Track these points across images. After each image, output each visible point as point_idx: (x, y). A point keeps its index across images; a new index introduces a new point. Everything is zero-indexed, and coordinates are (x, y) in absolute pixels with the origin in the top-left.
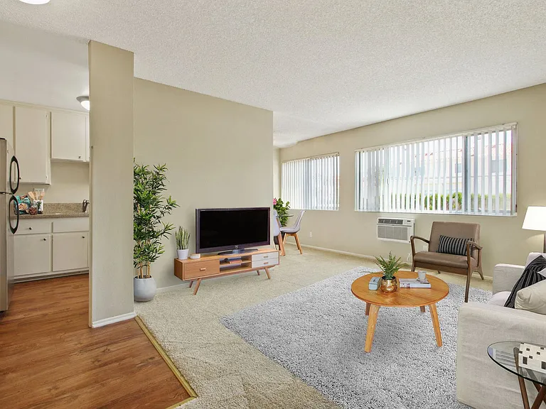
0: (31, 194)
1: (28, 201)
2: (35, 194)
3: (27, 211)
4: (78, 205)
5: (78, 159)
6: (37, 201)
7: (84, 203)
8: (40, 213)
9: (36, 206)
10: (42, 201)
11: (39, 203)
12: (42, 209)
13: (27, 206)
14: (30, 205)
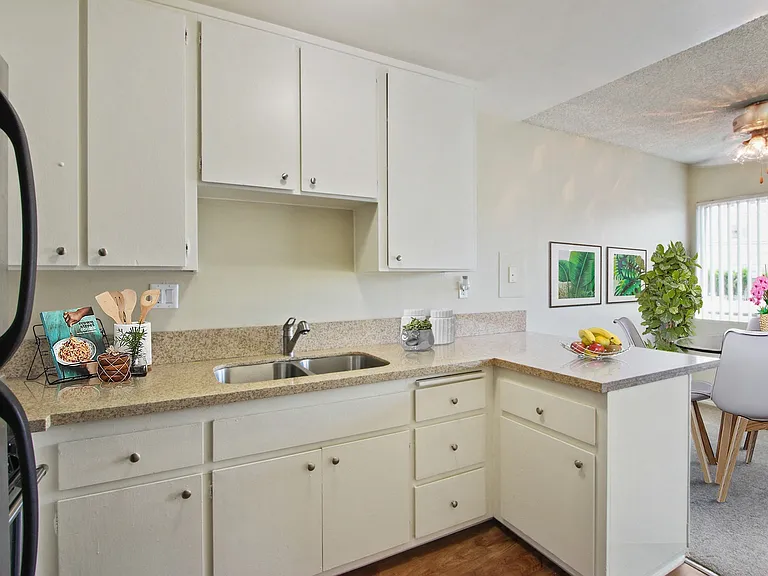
0: (105, 301)
1: (95, 329)
2: (120, 300)
3: (92, 369)
4: (269, 331)
5: (277, 184)
6: (127, 328)
7: (287, 327)
8: (141, 372)
9: (125, 348)
10: (147, 327)
11: (136, 338)
12: (146, 356)
13: (90, 349)
14: (103, 342)
